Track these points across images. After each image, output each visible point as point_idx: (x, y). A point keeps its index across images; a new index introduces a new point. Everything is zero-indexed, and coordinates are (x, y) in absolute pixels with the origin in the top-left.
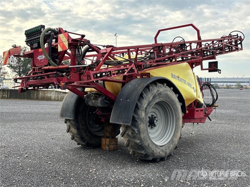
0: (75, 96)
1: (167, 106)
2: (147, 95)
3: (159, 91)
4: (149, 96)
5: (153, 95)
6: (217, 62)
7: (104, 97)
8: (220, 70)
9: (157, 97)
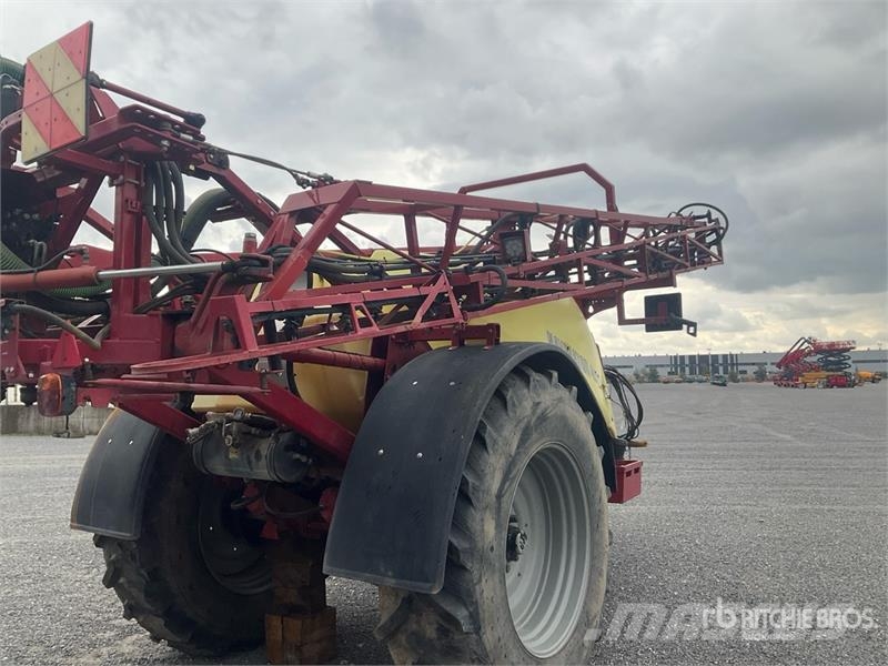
0: (146, 431)
1: (560, 466)
2: (498, 429)
3: (539, 403)
4: (506, 433)
5: (522, 425)
6: (677, 297)
7: (285, 438)
8: (694, 325)
9: (535, 436)
